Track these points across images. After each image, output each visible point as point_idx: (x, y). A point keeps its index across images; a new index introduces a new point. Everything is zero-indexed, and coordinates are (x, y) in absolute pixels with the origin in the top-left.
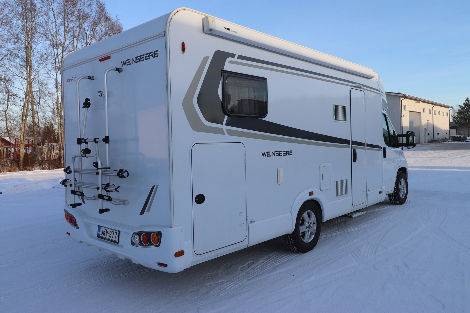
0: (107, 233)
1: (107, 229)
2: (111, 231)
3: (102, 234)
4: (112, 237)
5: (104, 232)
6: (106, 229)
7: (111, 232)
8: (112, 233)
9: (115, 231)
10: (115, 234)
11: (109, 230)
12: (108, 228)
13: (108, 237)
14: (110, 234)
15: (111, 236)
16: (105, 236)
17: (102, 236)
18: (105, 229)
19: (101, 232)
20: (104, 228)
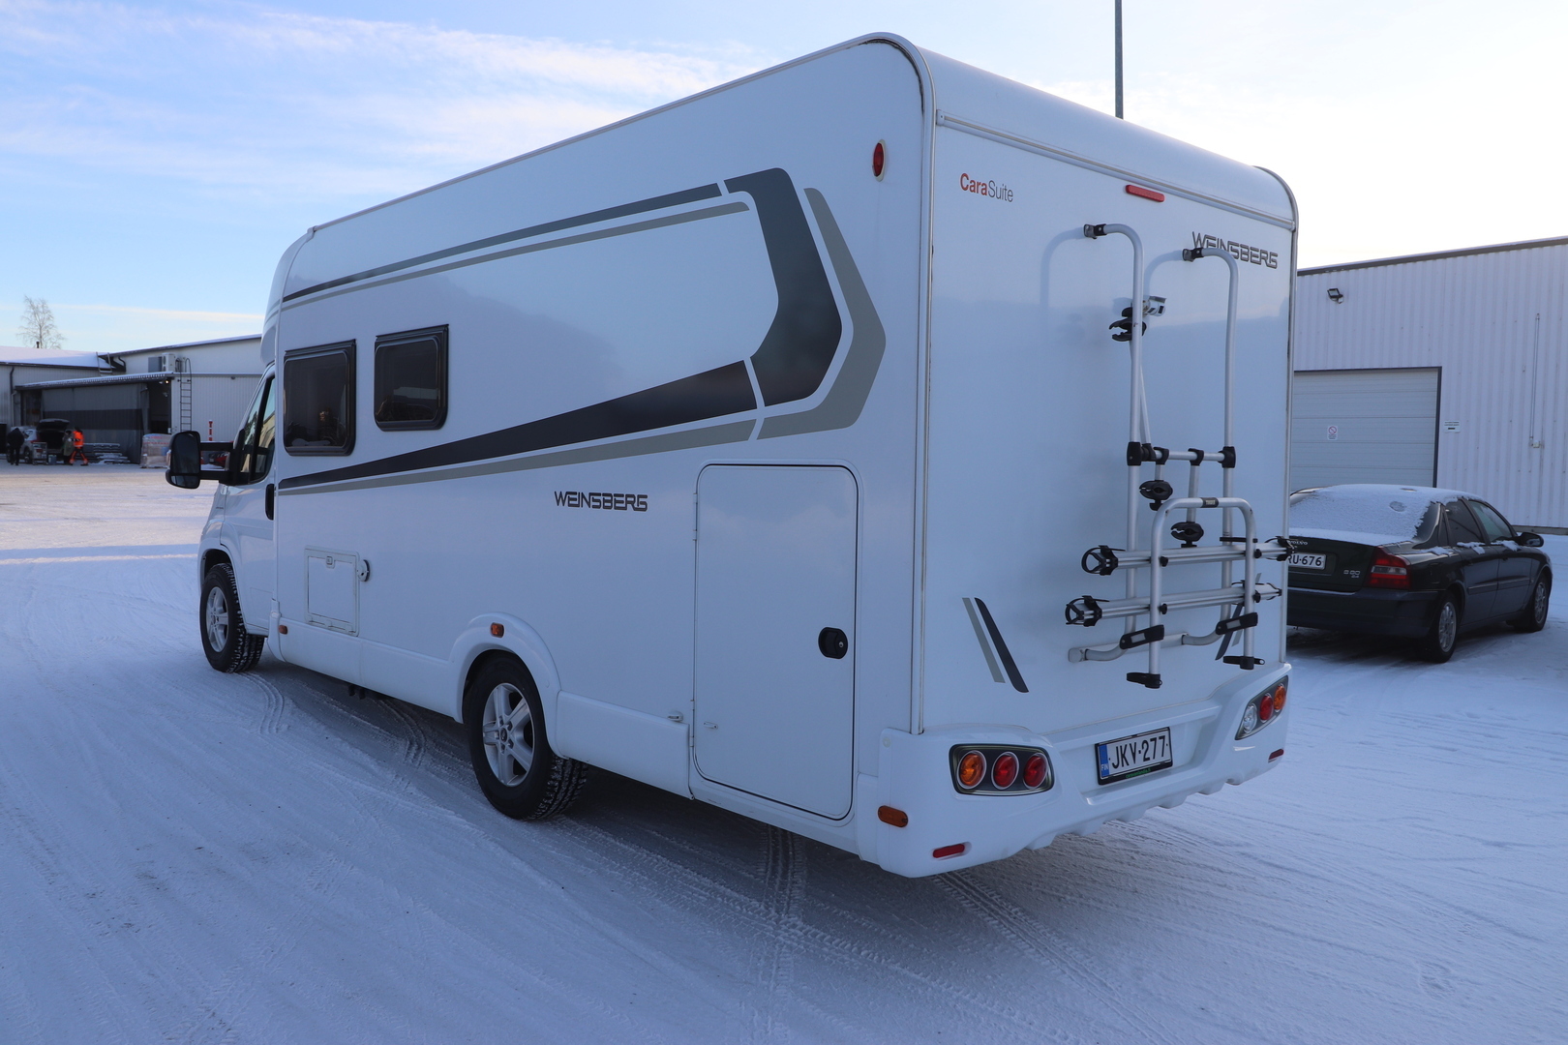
0: (1134, 755)
1: (1132, 741)
2: (1145, 742)
3: (1116, 767)
4: (1151, 758)
5: (1123, 756)
6: (1128, 742)
7: (1145, 745)
8: (1152, 744)
9: (1157, 735)
10: (1160, 742)
11: (1139, 741)
12: (1135, 736)
13: (1140, 763)
14: (1143, 752)
15: (1150, 754)
16: (1132, 766)
17: (1121, 770)
18: (1123, 743)
19: (1110, 763)
20: (1118, 744)
